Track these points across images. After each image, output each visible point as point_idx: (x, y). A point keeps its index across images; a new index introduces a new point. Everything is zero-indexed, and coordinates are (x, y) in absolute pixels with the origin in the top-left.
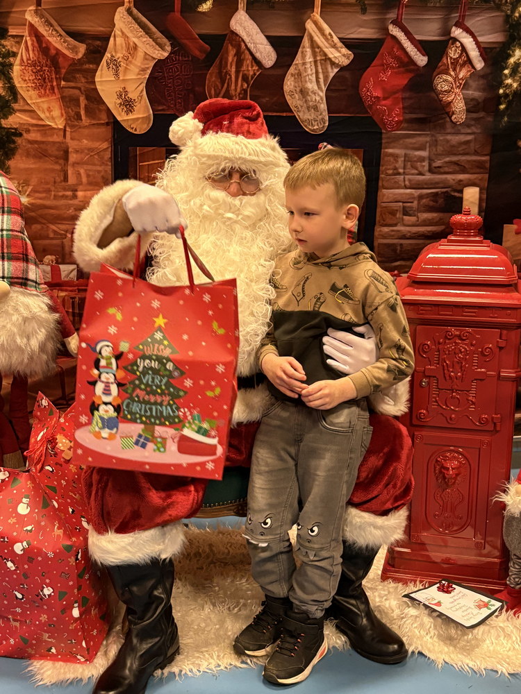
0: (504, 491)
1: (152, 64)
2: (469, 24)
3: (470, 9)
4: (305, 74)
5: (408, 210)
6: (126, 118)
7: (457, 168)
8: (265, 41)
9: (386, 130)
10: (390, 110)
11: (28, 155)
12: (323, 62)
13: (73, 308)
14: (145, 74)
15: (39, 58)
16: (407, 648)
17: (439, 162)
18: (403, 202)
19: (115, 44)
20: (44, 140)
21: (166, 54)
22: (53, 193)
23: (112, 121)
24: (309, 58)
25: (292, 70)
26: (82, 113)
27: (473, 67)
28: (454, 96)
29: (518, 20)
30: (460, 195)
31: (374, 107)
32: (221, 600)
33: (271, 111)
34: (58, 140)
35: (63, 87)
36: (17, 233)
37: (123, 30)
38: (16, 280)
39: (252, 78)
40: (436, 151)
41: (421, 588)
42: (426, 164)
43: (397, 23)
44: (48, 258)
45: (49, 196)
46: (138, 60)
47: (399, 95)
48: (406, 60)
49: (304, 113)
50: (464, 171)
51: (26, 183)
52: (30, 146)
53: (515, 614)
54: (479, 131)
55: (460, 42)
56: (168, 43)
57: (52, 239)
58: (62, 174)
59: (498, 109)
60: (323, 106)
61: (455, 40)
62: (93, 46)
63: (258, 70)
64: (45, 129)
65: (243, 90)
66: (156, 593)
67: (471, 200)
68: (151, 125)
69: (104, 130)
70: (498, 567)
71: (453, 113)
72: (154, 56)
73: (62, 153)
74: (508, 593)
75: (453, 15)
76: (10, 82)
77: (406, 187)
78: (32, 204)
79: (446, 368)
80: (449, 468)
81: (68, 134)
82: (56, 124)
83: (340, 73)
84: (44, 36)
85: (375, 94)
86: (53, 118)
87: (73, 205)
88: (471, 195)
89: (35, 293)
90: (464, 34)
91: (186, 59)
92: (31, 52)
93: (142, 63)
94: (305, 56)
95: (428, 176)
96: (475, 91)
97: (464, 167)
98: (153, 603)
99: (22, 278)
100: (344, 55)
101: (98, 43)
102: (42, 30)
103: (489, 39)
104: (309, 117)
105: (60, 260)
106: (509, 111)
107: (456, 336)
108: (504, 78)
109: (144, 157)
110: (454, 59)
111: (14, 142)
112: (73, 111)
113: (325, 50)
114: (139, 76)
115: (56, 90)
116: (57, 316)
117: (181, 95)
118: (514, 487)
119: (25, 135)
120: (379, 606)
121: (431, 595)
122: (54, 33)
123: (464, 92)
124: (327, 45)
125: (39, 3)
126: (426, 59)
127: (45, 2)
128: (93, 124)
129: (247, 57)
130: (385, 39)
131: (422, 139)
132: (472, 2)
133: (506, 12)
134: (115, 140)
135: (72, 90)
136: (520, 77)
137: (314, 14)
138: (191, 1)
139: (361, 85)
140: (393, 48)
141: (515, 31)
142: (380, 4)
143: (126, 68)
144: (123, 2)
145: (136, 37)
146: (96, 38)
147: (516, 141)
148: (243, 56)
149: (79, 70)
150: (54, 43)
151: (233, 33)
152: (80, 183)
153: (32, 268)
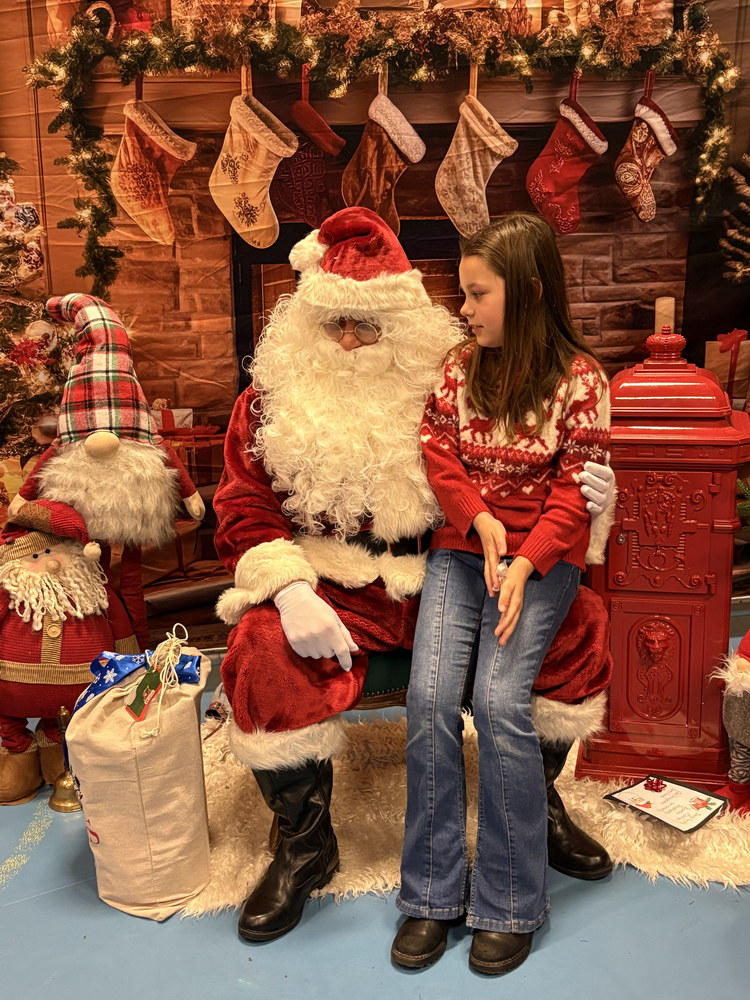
0: (723, 666)
1: (276, 164)
2: (656, 100)
3: (658, 82)
4: (460, 169)
5: (589, 327)
6: (247, 230)
7: (647, 275)
8: (411, 131)
9: (560, 232)
10: (565, 208)
11: (131, 279)
12: (481, 153)
13: (190, 461)
14: (269, 176)
15: (140, 161)
16: (612, 860)
17: (625, 268)
18: (583, 319)
19: (232, 142)
20: (150, 260)
21: (293, 151)
22: (162, 323)
23: (230, 234)
24: (465, 149)
25: (444, 164)
26: (195, 225)
27: (665, 154)
28: (640, 188)
29: (716, 94)
30: (651, 308)
31: (544, 205)
32: (385, 807)
33: (420, 215)
34: (166, 260)
35: (171, 196)
36: (125, 375)
37: (242, 124)
38: (126, 431)
39: (397, 176)
40: (621, 255)
41: (625, 786)
42: (609, 271)
43: (570, 103)
44: (159, 402)
45: (156, 327)
46: (260, 159)
47: (574, 190)
48: (581, 146)
49: (461, 216)
50: (655, 278)
51: (130, 312)
52: (132, 267)
53: (740, 814)
54: (672, 229)
55: (646, 123)
56: (295, 138)
57: (162, 378)
58: (172, 300)
59: (694, 202)
60: (484, 207)
61: (640, 120)
62: (205, 144)
63: (404, 166)
64: (150, 247)
65: (387, 190)
66: (312, 800)
67: (665, 313)
68: (277, 237)
69: (221, 245)
70: (717, 758)
71: (641, 209)
72: (279, 154)
73: (171, 274)
74: (731, 789)
75: (637, 91)
76: (106, 192)
77: (587, 302)
78: (137, 338)
79: (647, 520)
80: (654, 641)
81: (178, 252)
82: (164, 241)
83: (503, 166)
84: (146, 135)
85: (546, 190)
86: (159, 233)
87: (187, 337)
88: (665, 307)
89: (148, 445)
90: (652, 113)
91: (318, 156)
92: (131, 155)
93: (264, 164)
94: (460, 147)
95: (612, 287)
96: (666, 181)
97: (656, 273)
98: (309, 812)
99: (133, 429)
100: (507, 144)
101: (211, 140)
102: (144, 127)
103: (682, 117)
104: (467, 221)
105: (172, 404)
106: (708, 204)
107: (658, 481)
108: (700, 164)
109: (269, 276)
110: (640, 144)
111: (114, 264)
112: (183, 224)
113: (484, 138)
115: (162, 200)
116: (175, 470)
117: (312, 199)
118: (735, 662)
119: (126, 254)
120: (576, 810)
121: (638, 794)
122: (158, 130)
123: (653, 183)
124: (487, 133)
125: (139, 96)
126: (605, 145)
127: (146, 94)
128: (208, 239)
129: (390, 150)
130: (556, 122)
131: (603, 242)
132: (660, 74)
133: (701, 85)
134: (234, 257)
135: (181, 198)
136: (721, 162)
137: (470, 95)
138: (322, 85)
139: (528, 179)
140: (565, 133)
141: (712, 106)
142: (549, 81)
143: (245, 170)
144: (240, 91)
145: (256, 132)
146: (208, 134)
147: (718, 239)
148: (385, 149)
149: (189, 174)
150: (158, 143)
151: (373, 123)
152: (195, 312)
153: (144, 415)
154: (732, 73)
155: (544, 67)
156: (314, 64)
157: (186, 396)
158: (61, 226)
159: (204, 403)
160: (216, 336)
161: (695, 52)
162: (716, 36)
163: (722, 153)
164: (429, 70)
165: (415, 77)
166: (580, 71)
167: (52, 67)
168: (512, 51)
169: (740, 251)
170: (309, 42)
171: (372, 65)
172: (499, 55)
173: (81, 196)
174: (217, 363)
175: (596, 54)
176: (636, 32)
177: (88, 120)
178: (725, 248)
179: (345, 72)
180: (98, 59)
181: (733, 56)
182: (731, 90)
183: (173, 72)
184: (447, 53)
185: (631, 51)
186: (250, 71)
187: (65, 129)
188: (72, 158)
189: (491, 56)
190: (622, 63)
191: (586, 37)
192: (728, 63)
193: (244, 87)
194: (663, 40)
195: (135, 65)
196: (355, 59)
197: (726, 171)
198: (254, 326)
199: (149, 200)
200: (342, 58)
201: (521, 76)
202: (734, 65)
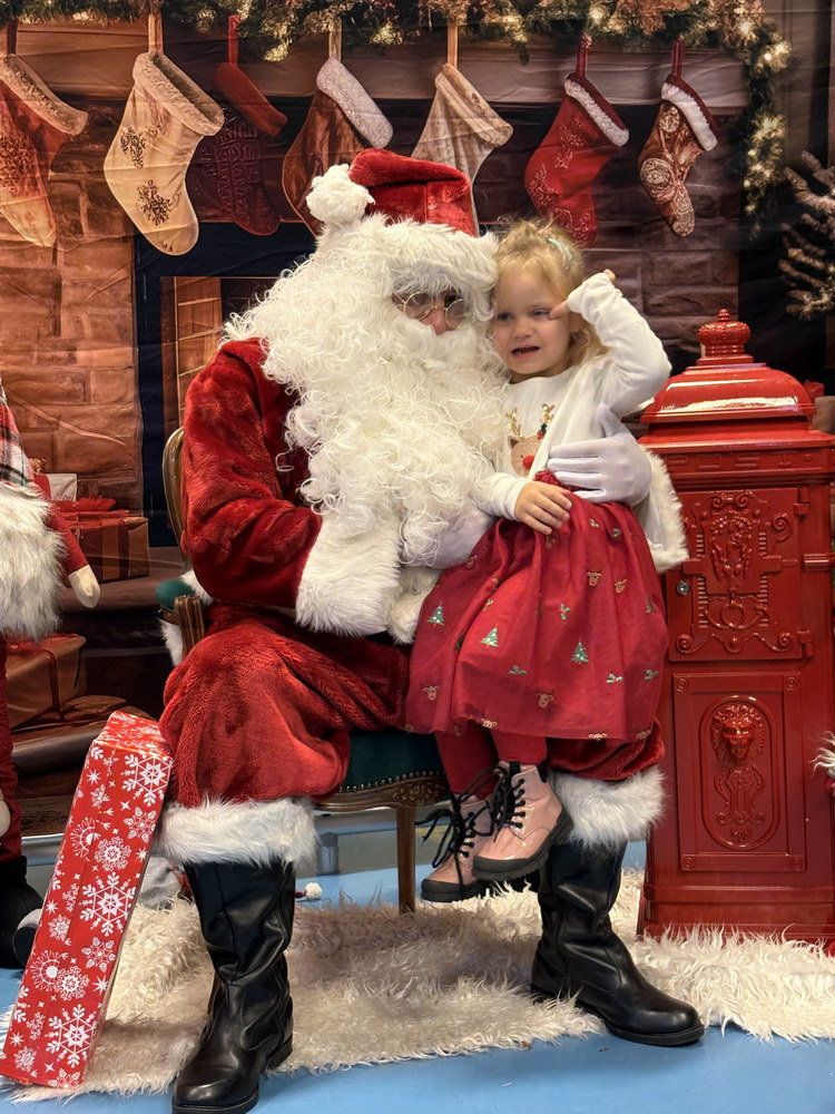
1: (195, 143)
2: (689, 78)
3: (688, 56)
6: (155, 230)
7: (688, 307)
8: (373, 107)
10: (577, 215)
12: (465, 139)
14: (184, 159)
15: (11, 133)
17: (658, 296)
19: (135, 113)
20: (20, 266)
21: (217, 128)
22: (36, 354)
23: (132, 234)
24: (444, 134)
25: (417, 152)
26: (84, 222)
27: (700, 146)
28: (673, 192)
29: (763, 74)
30: (696, 350)
31: (550, 210)
34: (44, 266)
35: (51, 181)
37: (152, 93)
40: (653, 279)
42: (638, 299)
43: (578, 78)
45: (28, 359)
46: (173, 138)
47: (588, 191)
48: (595, 135)
50: (699, 310)
54: (717, 247)
55: (677, 107)
56: (220, 111)
57: (35, 430)
58: (51, 322)
59: (744, 213)
61: (669, 104)
62: (99, 114)
64: (22, 248)
66: (268, 926)
68: (195, 241)
69: (120, 249)
71: (675, 219)
72: (198, 131)
73: (50, 287)
75: (663, 66)
79: (716, 557)
80: (735, 730)
81: (60, 257)
82: (42, 242)
83: (495, 158)
84: (19, 99)
85: (551, 190)
86: (35, 231)
87: (69, 373)
89: (23, 489)
90: (683, 95)
91: (250, 135)
93: (178, 143)
94: (438, 131)
96: (706, 183)
97: (699, 304)
98: (264, 941)
99: (2, 466)
100: (498, 129)
101: (107, 110)
102: (18, 89)
103: (723, 101)
105: (48, 466)
106: (762, 215)
107: (728, 503)
108: (749, 162)
109: (185, 293)
110: (670, 134)
112: (67, 219)
113: (468, 120)
115: (40, 186)
117: (243, 192)
122: (36, 94)
123: (690, 185)
124: (471, 114)
125: (11, 48)
126: (626, 134)
127: (20, 46)
128: (102, 240)
129: (346, 132)
130: (560, 103)
131: (629, 261)
132: (690, 46)
133: (744, 62)
134: (136, 265)
135: (65, 185)
136: (774, 160)
137: (448, 64)
138: (254, 45)
139: (527, 173)
140: (573, 117)
141: (760, 90)
142: (550, 51)
143: (153, 149)
144: (148, 46)
145: (167, 101)
146: (103, 101)
147: (777, 261)
148: (339, 130)
149: (76, 153)
150: (35, 110)
151: (323, 95)
152: (82, 337)
153: (16, 450)
154: (781, 49)
155: (542, 32)
156: (245, 16)
157: (67, 455)
159: (93, 466)
160: (110, 373)
161: (734, 19)
162: (757, 4)
163: (776, 150)
164: (394, 30)
165: (377, 39)
166: (589, 38)
168: (500, 9)
169: (806, 277)
171: (320, 21)
172: (483, 15)
174: (112, 410)
175: (608, 18)
178: (787, 273)
179: (285, 27)
181: (780, 28)
182: (782, 70)
183: (56, 19)
184: (417, 9)
185: (653, 17)
186: (160, 21)
189: (474, 16)
192: (775, 36)
193: (151, 43)
195: (7, 10)
196: (298, 12)
197: (782, 172)
198: (164, 359)
199: (22, 185)
200: (281, 9)
201: (513, 42)
202: (784, 39)
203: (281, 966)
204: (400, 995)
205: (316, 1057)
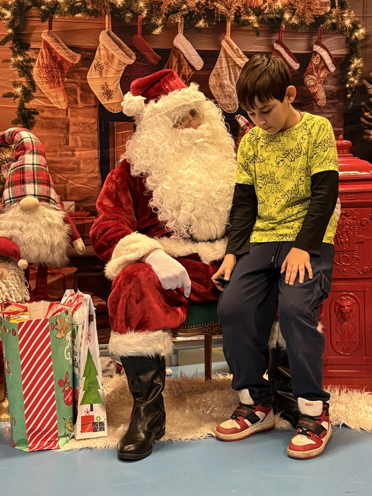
1: (124, 68)
2: (324, 43)
3: (324, 33)
4: (222, 75)
6: (107, 102)
8: (196, 53)
11: (42, 127)
12: (233, 67)
14: (120, 74)
15: (50, 63)
19: (100, 55)
20: (53, 117)
21: (133, 61)
22: (59, 153)
23: (98, 104)
24: (224, 64)
25: (214, 72)
26: (79, 99)
27: (329, 70)
28: (317, 89)
29: (354, 41)
34: (62, 117)
35: (66, 82)
36: (42, 167)
37: (105, 45)
39: (189, 77)
43: (279, 42)
46: (115, 65)
49: (223, 99)
52: (43, 121)
54: (335, 111)
55: (319, 54)
56: (134, 54)
57: (58, 183)
58: (65, 140)
59: (346, 98)
60: (235, 95)
61: (316, 53)
62: (85, 55)
63: (192, 72)
64: (53, 109)
66: (155, 381)
69: (93, 110)
71: (318, 100)
72: (125, 62)
73: (65, 125)
75: (314, 38)
76: (30, 78)
80: (345, 307)
81: (69, 113)
82: (62, 107)
84: (53, 49)
86: (59, 102)
87: (72, 161)
90: (322, 49)
91: (146, 64)
92: (45, 59)
93: (117, 67)
94: (222, 63)
96: (331, 85)
98: (153, 388)
99: (47, 197)
101: (89, 53)
102: (52, 45)
103: (338, 52)
104: (226, 102)
105: (63, 198)
106: (354, 99)
108: (348, 77)
109: (119, 128)
110: (316, 65)
111: (33, 118)
112: (72, 98)
113: (234, 59)
114: (116, 75)
115: (61, 84)
119: (40, 113)
122: (60, 47)
123: (324, 86)
124: (236, 56)
125: (50, 28)
126: (298, 65)
127: (54, 27)
128: (86, 107)
129: (185, 63)
130: (272, 52)
132: (325, 29)
133: (347, 36)
134: (99, 116)
135: (71, 84)
136: (359, 76)
137: (226, 36)
138: (148, 28)
141: (353, 48)
142: (267, 31)
143: (107, 70)
144: (105, 28)
145: (113, 50)
146: (87, 50)
147: (360, 118)
148: (182, 62)
149: (76, 71)
150: (60, 54)
151: (175, 48)
152: (78, 147)
153: (53, 190)
154: (362, 31)
155: (265, 23)
156: (144, 16)
157: (71, 194)
158: (5, 96)
159: (81, 199)
160: (89, 161)
161: (343, 20)
162: (352, 12)
163: (359, 72)
164: (205, 22)
165: (198, 25)
166: (284, 26)
167: (4, 11)
168: (248, 14)
169: (371, 124)
170: (141, 4)
171: (175, 18)
172: (241, 16)
173: (16, 80)
174: (89, 176)
175: (292, 18)
176: (312, 8)
177: (22, 40)
178: (363, 123)
179: (161, 21)
180: (29, 8)
181: (362, 23)
182: (362, 40)
183: (69, 16)
184: (214, 14)
185: (310, 17)
186: (110, 18)
187: (10, 44)
188: (13, 59)
189: (238, 16)
190: (305, 23)
191: (286, 9)
192: (360, 26)
193: (107, 26)
194: (326, 13)
195: (49, 12)
196: (166, 14)
197: (362, 81)
198: (110, 156)
199: (54, 84)
200: (159, 13)
201: (253, 27)
202: (363, 27)
203: (161, 398)
204: (208, 412)
205: (175, 436)
